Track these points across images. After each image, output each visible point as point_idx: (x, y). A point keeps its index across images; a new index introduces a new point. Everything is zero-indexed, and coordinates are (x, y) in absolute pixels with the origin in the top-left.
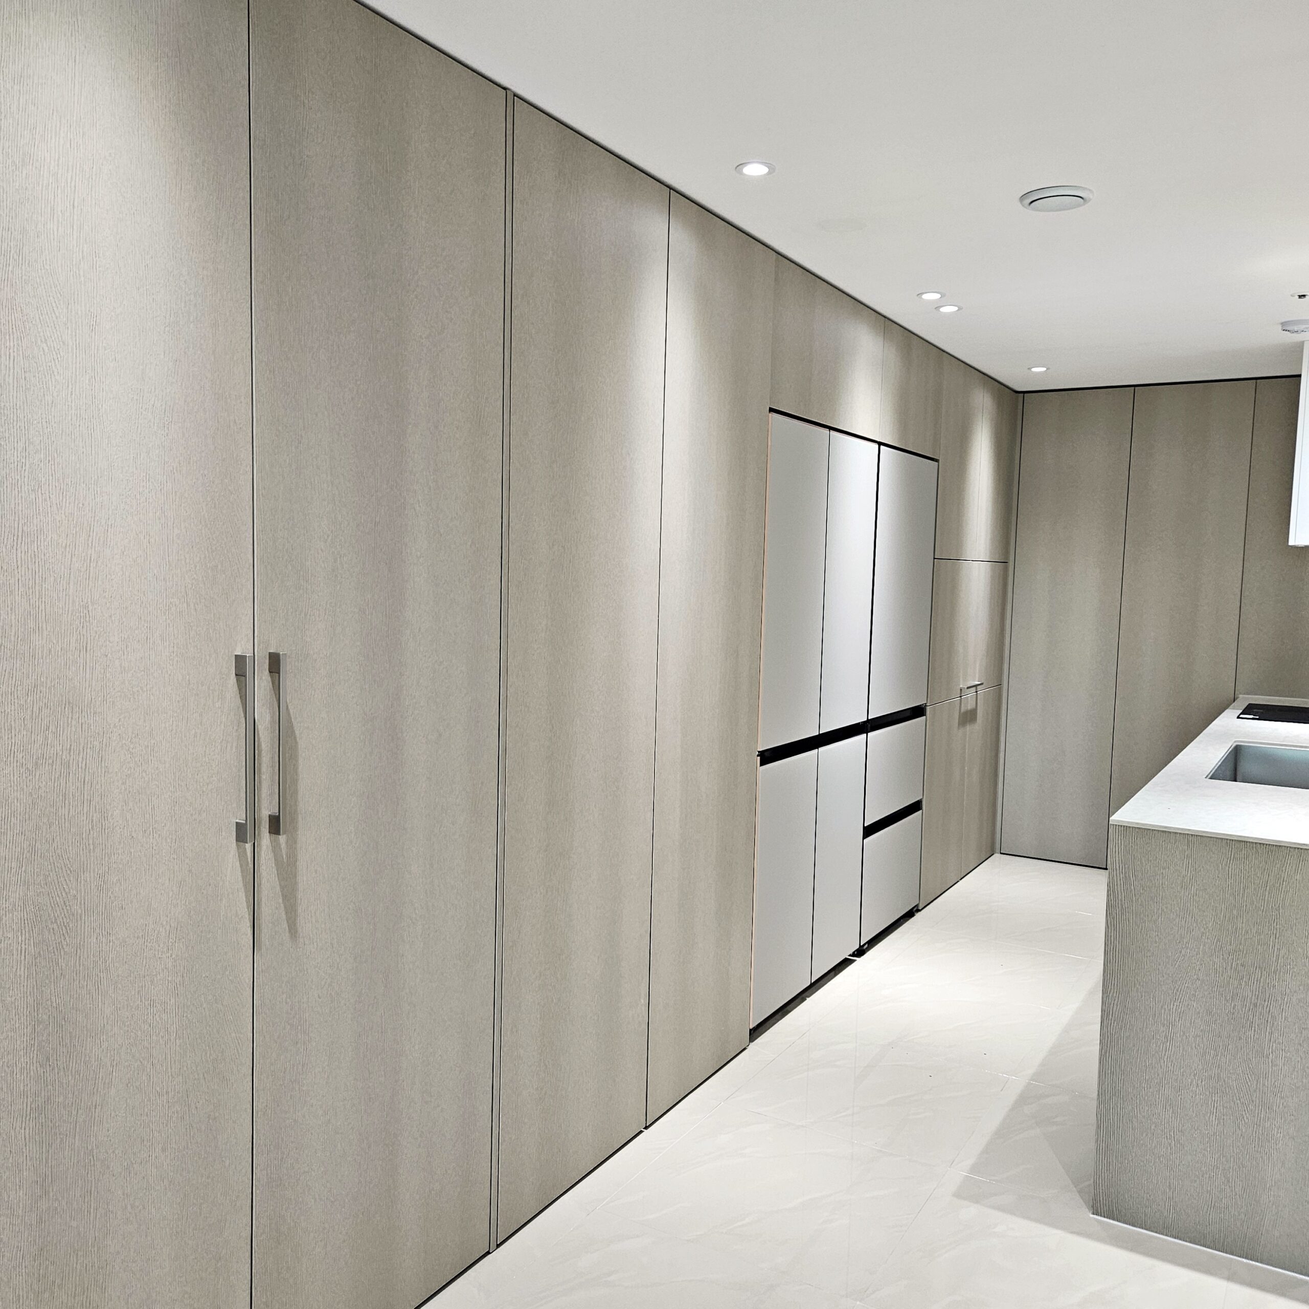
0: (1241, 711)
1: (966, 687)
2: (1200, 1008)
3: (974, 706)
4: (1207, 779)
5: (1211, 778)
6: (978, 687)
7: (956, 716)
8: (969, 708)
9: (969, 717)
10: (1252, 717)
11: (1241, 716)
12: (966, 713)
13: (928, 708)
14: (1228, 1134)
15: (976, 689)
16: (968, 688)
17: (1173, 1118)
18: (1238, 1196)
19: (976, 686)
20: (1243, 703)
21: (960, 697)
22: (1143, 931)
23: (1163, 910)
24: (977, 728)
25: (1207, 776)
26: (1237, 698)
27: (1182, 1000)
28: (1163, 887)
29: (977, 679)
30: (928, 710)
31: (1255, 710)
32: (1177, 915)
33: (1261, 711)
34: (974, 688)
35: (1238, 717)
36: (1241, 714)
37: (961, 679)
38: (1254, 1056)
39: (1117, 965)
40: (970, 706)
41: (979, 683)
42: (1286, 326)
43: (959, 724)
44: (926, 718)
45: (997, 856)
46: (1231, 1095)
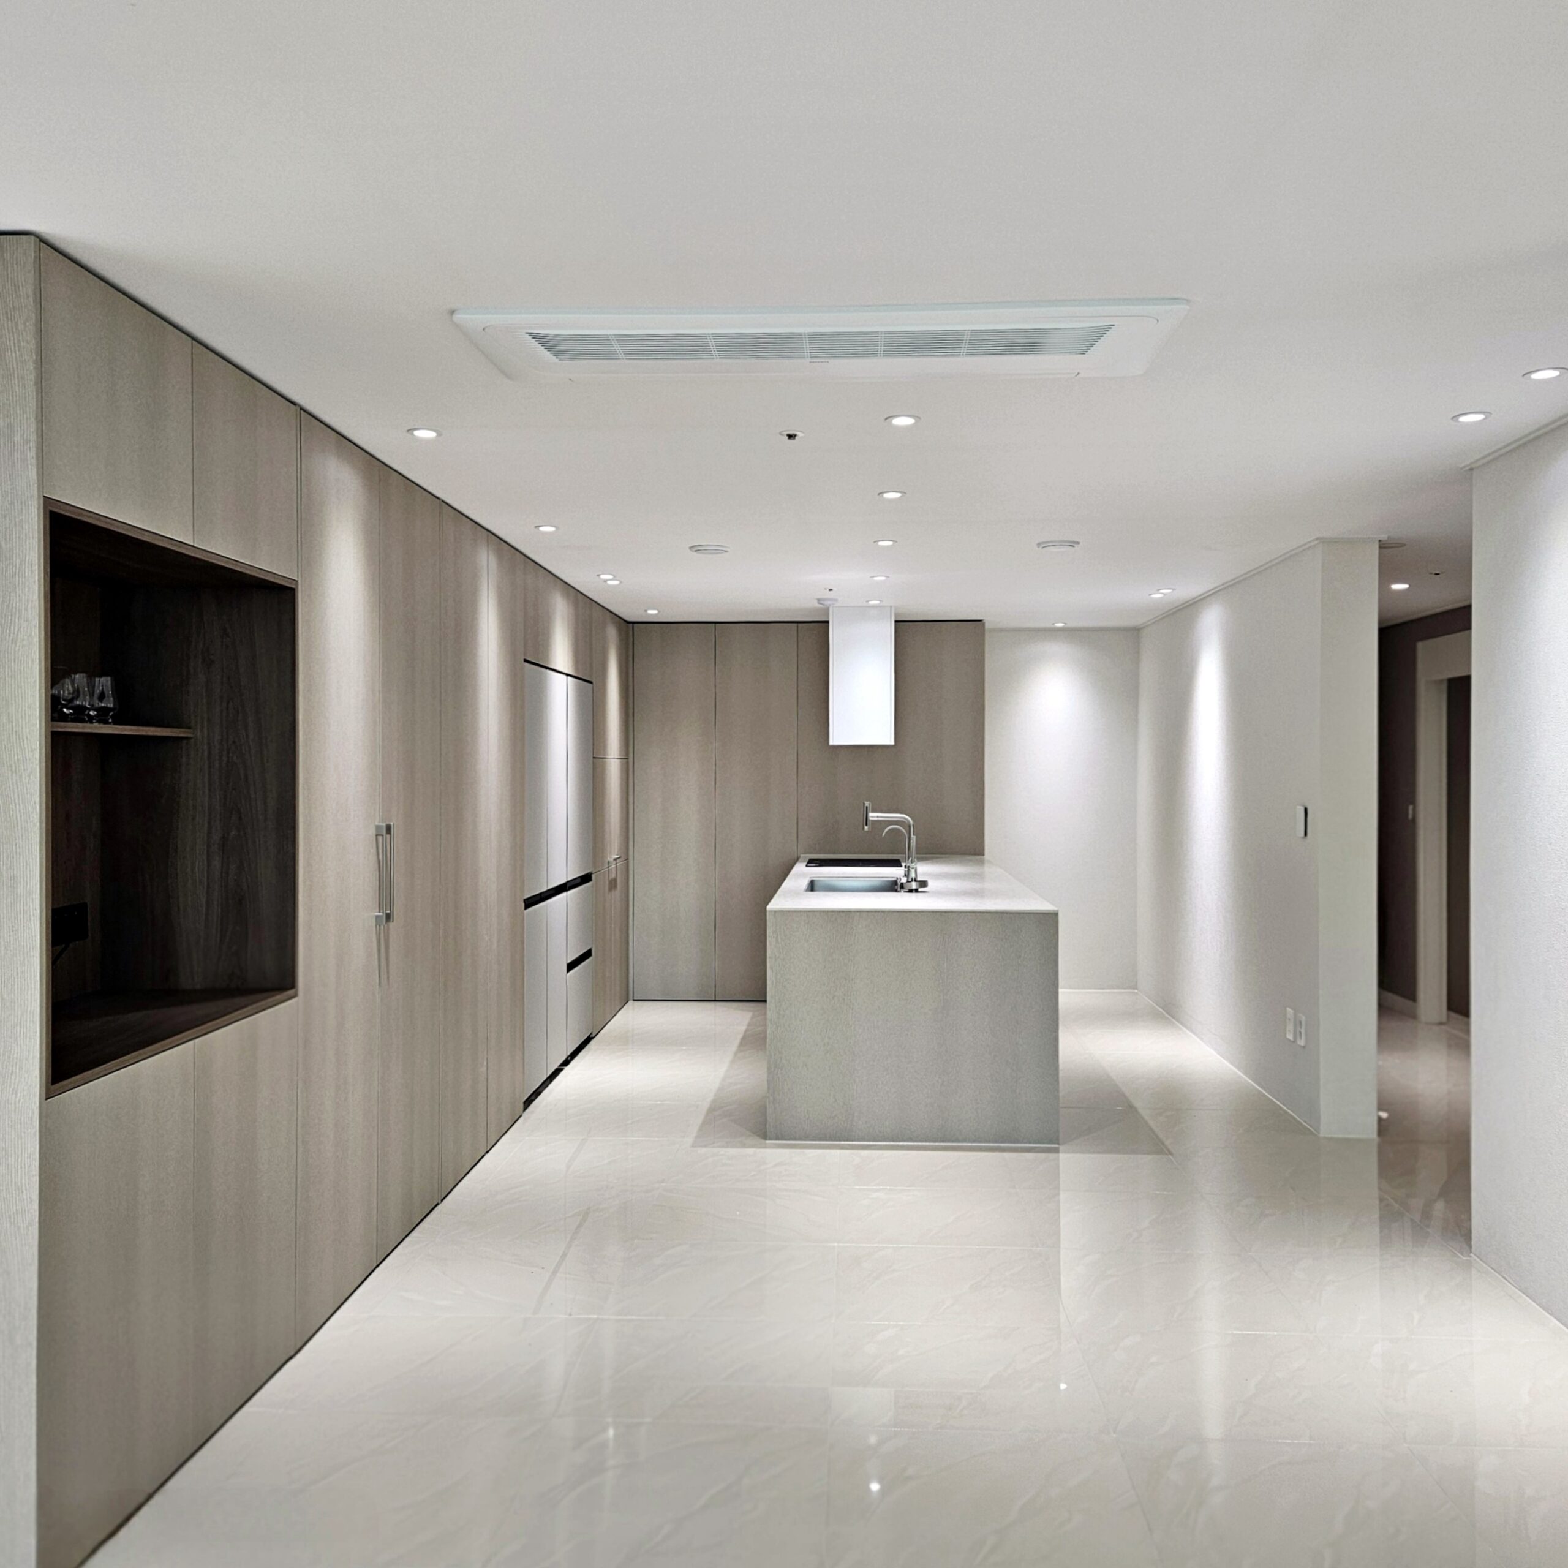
1: (611, 860)
3: (616, 876)
7: (607, 882)
9: (613, 884)
11: (807, 865)
12: (612, 880)
16: (612, 862)
19: (616, 859)
21: (609, 867)
24: (618, 893)
26: (799, 857)
29: (617, 854)
30: (593, 876)
31: (814, 862)
34: (615, 861)
37: (608, 854)
40: (613, 876)
41: (617, 857)
43: (609, 889)
44: (592, 884)
45: (631, 1002)
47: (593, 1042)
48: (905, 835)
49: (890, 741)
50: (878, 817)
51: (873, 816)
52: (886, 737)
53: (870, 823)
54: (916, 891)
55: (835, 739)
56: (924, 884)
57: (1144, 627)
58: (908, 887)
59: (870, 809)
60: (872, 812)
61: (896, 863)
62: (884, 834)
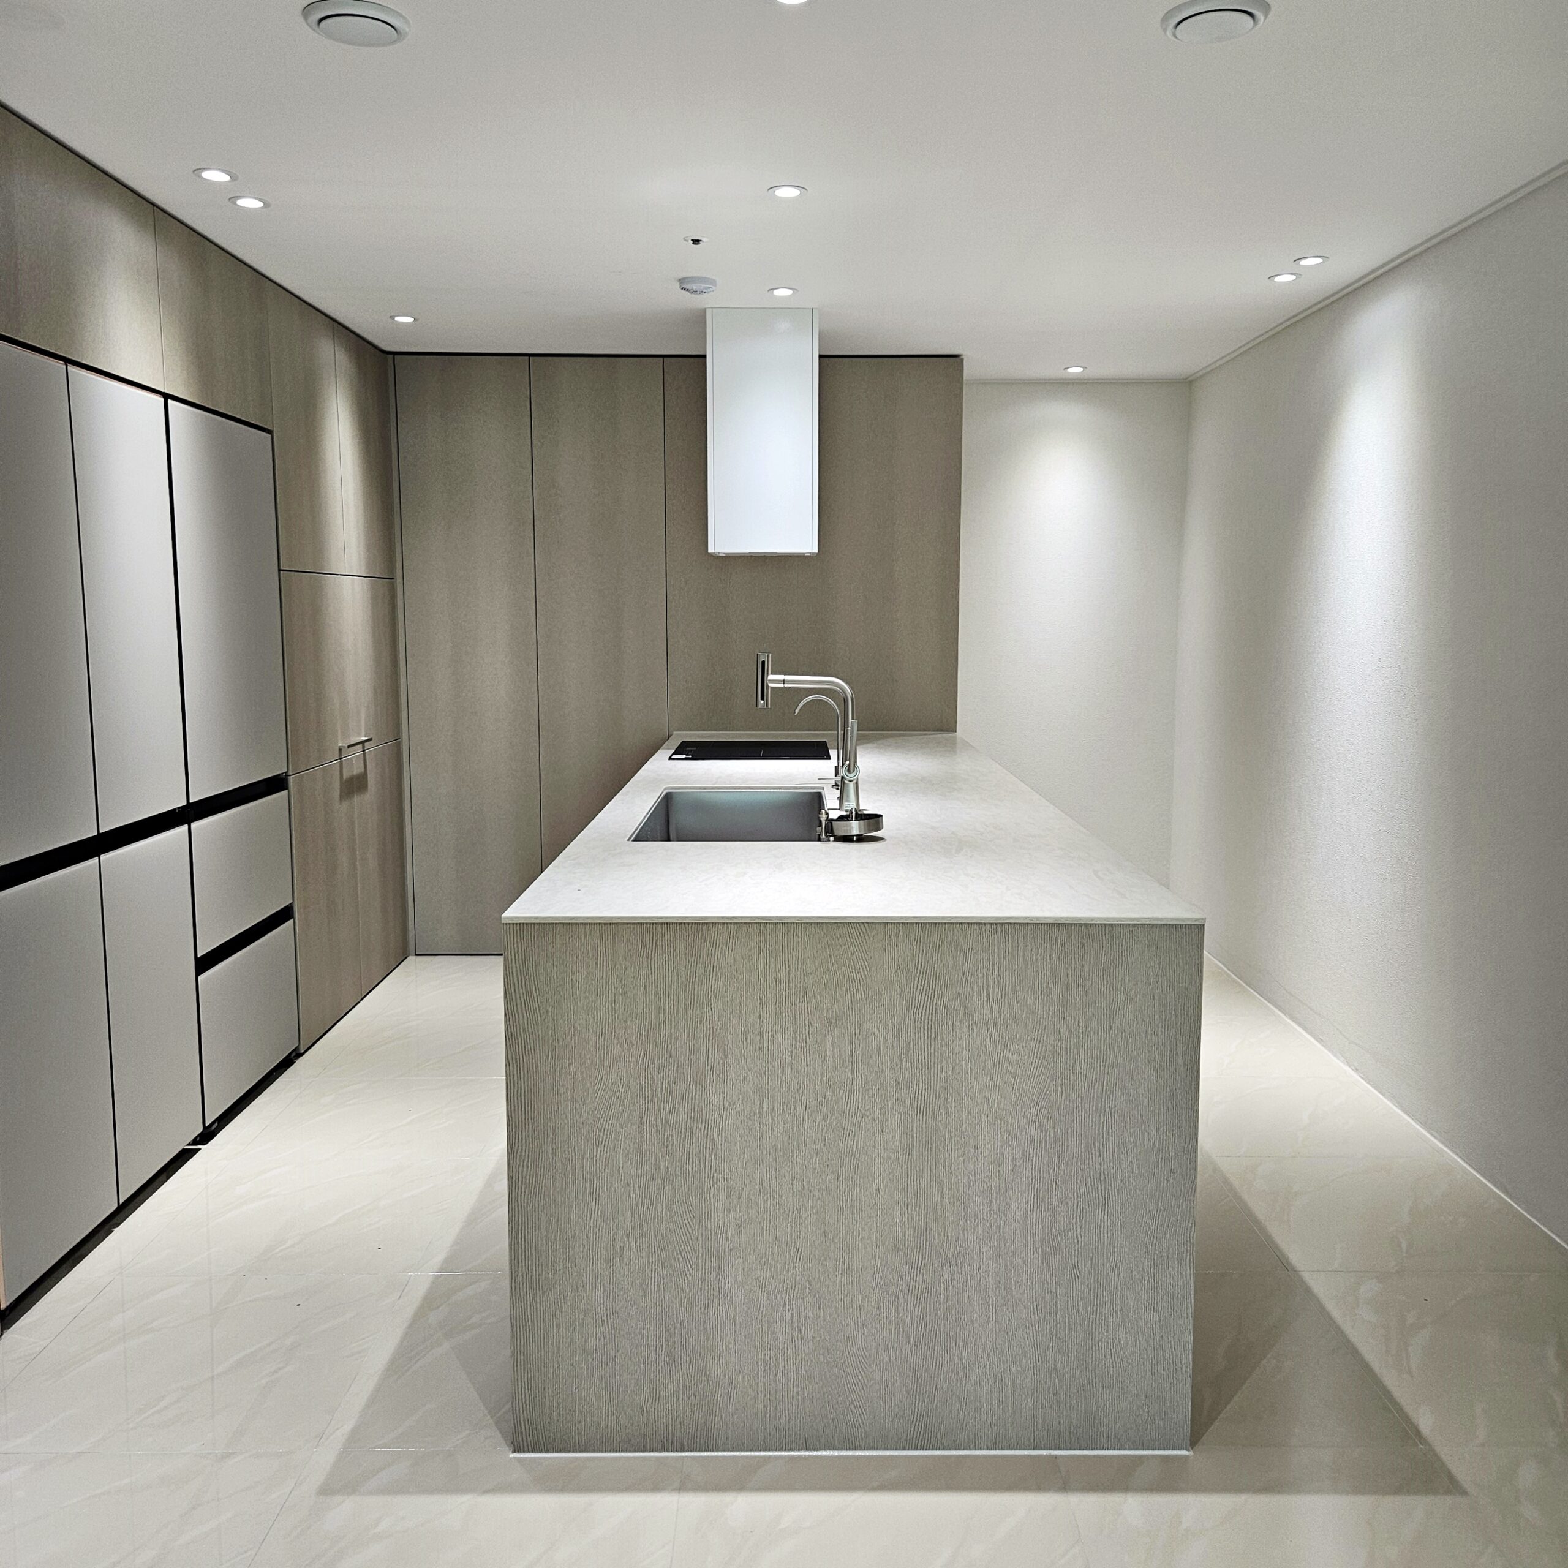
0: (673, 751)
1: (347, 745)
2: (628, 1148)
3: (362, 770)
4: (630, 842)
5: (634, 840)
6: (366, 744)
7: (337, 785)
8: (355, 772)
9: (355, 785)
10: (684, 756)
11: (674, 757)
12: (351, 779)
13: (291, 779)
14: (670, 1300)
15: (363, 747)
16: (349, 747)
17: (605, 1298)
18: (686, 1376)
19: (363, 742)
20: (675, 742)
21: (340, 759)
22: (553, 1062)
23: (576, 1029)
24: (369, 799)
25: (630, 838)
26: (671, 736)
27: (607, 1143)
28: (574, 999)
29: (363, 733)
31: (688, 749)
32: (593, 1031)
33: (695, 749)
34: (361, 746)
35: (670, 759)
36: (673, 754)
37: (340, 737)
38: (693, 1194)
39: (523, 1112)
40: (358, 769)
41: (366, 738)
42: (684, 284)
43: (341, 797)
44: (289, 792)
45: (412, 959)
46: (670, 1251)
47: (300, 1063)
48: (833, 709)
49: (810, 546)
50: (784, 681)
51: (775, 680)
52: (806, 542)
53: (769, 694)
54: (861, 839)
55: (719, 543)
56: (874, 820)
57: (1196, 380)
58: (841, 829)
59: (769, 666)
60: (772, 674)
61: (817, 751)
62: (797, 711)
